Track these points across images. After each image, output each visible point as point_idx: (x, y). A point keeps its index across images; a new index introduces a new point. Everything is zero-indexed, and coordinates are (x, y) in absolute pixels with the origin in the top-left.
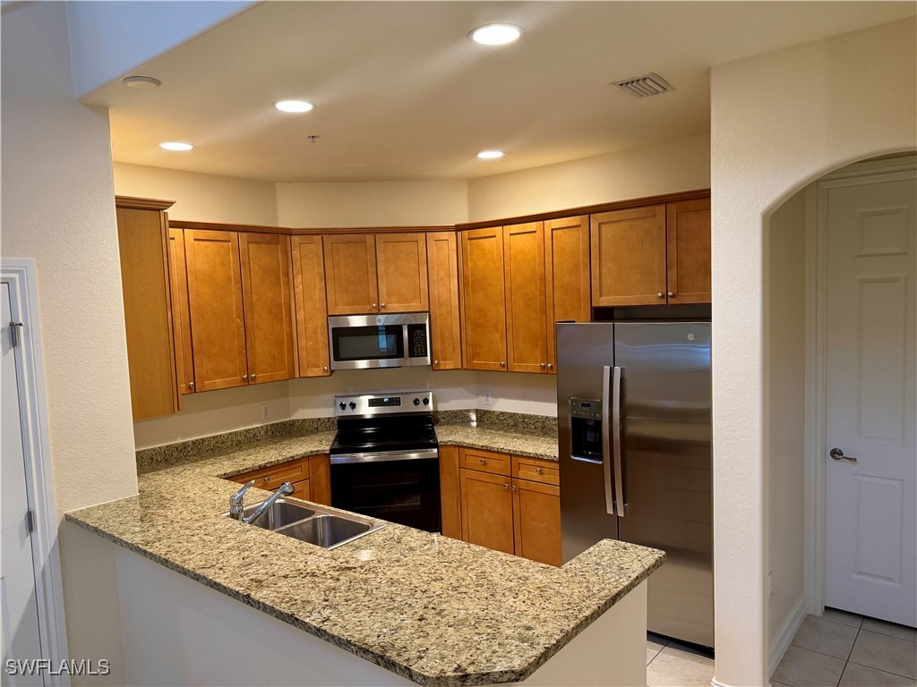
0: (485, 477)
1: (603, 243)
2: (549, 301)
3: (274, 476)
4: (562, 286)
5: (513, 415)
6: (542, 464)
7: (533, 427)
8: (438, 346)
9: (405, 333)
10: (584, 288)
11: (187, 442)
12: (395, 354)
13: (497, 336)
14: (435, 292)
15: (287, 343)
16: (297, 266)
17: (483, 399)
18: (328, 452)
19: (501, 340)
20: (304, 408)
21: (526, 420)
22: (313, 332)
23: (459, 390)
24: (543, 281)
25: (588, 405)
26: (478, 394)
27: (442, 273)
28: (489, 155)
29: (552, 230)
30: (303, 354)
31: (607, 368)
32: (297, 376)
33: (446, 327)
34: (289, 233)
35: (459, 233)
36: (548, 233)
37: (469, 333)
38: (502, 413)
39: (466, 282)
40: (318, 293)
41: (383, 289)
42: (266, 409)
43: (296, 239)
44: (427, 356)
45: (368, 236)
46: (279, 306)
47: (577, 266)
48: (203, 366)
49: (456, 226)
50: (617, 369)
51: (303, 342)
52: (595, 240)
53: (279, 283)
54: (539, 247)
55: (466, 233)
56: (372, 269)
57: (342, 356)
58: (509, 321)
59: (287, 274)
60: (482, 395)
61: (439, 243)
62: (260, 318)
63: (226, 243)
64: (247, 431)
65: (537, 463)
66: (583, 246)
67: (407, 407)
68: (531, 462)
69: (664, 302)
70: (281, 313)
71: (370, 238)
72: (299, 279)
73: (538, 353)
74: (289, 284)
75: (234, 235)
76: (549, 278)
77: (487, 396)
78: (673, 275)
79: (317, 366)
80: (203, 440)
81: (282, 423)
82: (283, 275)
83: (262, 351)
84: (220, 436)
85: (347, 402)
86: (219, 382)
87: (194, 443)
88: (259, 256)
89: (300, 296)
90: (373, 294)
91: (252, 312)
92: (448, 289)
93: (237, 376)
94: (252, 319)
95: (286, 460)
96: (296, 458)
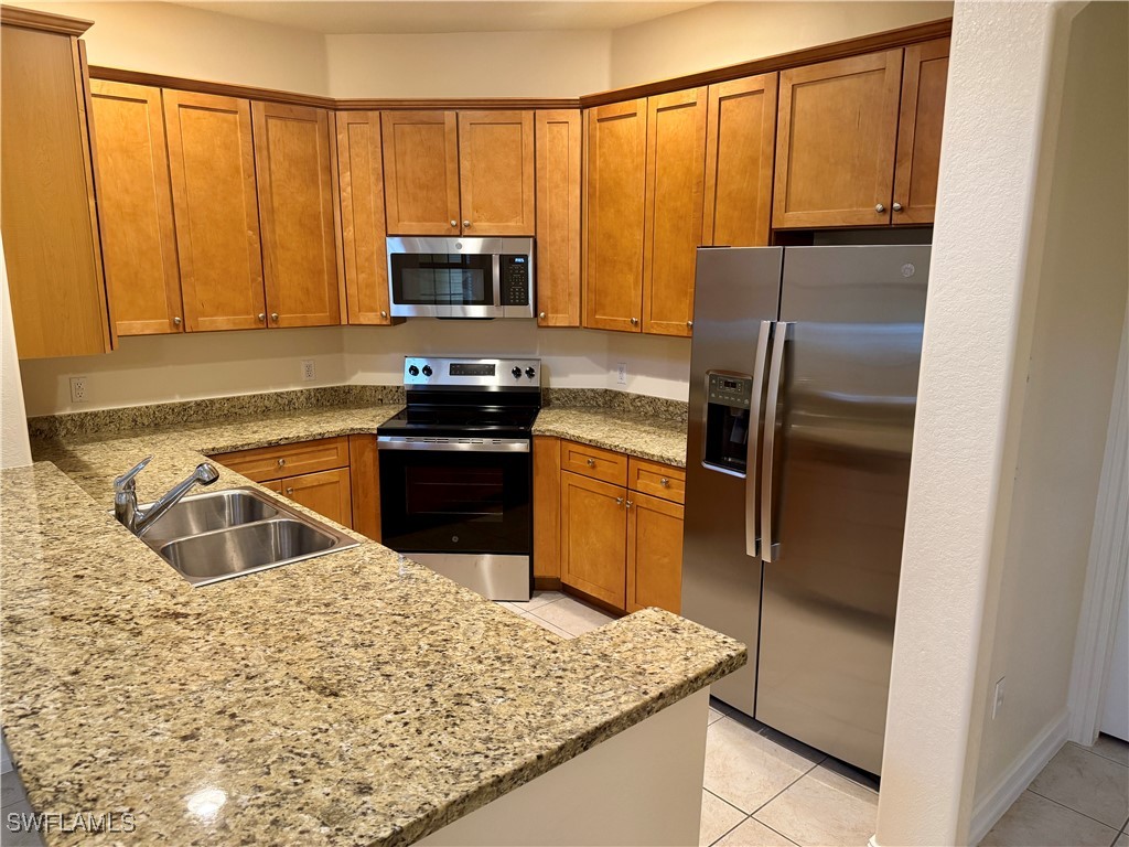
0: (592, 485)
1: (796, 119)
2: (708, 220)
3: (294, 458)
4: (730, 194)
5: (653, 401)
6: (670, 472)
7: (679, 419)
8: (545, 290)
9: (497, 269)
10: (762, 195)
11: (189, 403)
12: (482, 298)
13: (631, 278)
14: (546, 205)
16: (344, 158)
17: (615, 374)
18: (375, 432)
19: (636, 283)
20: (364, 370)
21: (671, 409)
22: (367, 260)
23: (582, 360)
24: (703, 185)
25: (734, 385)
26: (609, 367)
29: (721, 99)
30: (353, 290)
31: (766, 324)
32: (344, 322)
33: (562, 263)
34: (333, 106)
35: (586, 111)
36: (714, 105)
37: (592, 271)
38: (639, 397)
39: (594, 193)
40: (374, 201)
41: (467, 198)
42: (308, 367)
43: (343, 116)
44: (527, 304)
45: (446, 112)
46: (316, 217)
47: (754, 161)
48: (196, 294)
49: (582, 99)
50: (781, 327)
51: (352, 274)
52: (784, 115)
53: (315, 181)
54: (698, 131)
55: (595, 110)
56: (451, 166)
57: (406, 297)
58: (648, 255)
60: (615, 370)
61: (555, 128)
62: (285, 232)
63: (231, 116)
64: (277, 395)
65: (663, 470)
67: (502, 379)
68: (655, 468)
69: (885, 220)
70: (319, 227)
71: (449, 116)
72: (346, 178)
73: (686, 306)
74: (332, 185)
75: (243, 103)
76: (711, 182)
77: (621, 370)
78: (904, 173)
79: (372, 310)
80: (212, 401)
81: (332, 388)
82: (325, 169)
83: (288, 281)
84: (238, 398)
85: (419, 365)
86: (221, 321)
87: (198, 404)
88: (284, 138)
89: (347, 203)
90: (453, 206)
91: (273, 222)
92: (564, 204)
93: (248, 313)
94: (274, 231)
95: (310, 438)
96: (326, 436)
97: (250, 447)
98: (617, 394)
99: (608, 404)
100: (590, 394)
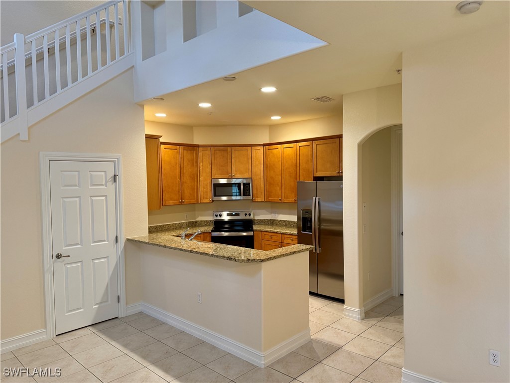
0: (271, 243)
1: (318, 152)
2: (298, 174)
4: (303, 168)
5: (285, 221)
6: (293, 237)
8: (255, 192)
9: (242, 187)
10: (311, 169)
12: (238, 194)
13: (278, 188)
14: (254, 170)
15: (196, 189)
16: (201, 159)
17: (273, 215)
18: (211, 232)
19: (280, 189)
20: (201, 216)
22: (206, 185)
23: (264, 211)
24: (296, 166)
25: (308, 212)
26: (271, 213)
27: (257, 163)
28: (276, 118)
29: (299, 146)
30: (202, 194)
31: (314, 198)
32: (199, 202)
33: (259, 185)
34: (198, 146)
35: (265, 147)
36: (298, 148)
37: (267, 187)
38: (281, 220)
39: (267, 167)
40: (208, 170)
41: (234, 168)
42: (186, 215)
43: (201, 149)
44: (250, 195)
45: (228, 147)
46: (194, 174)
47: (308, 161)
48: (166, 196)
49: (263, 144)
50: (317, 198)
51: (202, 189)
52: (315, 151)
53: (194, 165)
54: (294, 153)
55: (267, 147)
56: (229, 161)
57: (217, 195)
58: (283, 182)
59: (197, 162)
60: (273, 213)
61: (256, 151)
62: (187, 179)
63: (175, 150)
64: (179, 223)
65: (291, 236)
66: (310, 153)
67: (242, 217)
68: (289, 236)
69: (339, 175)
70: (194, 177)
71: (229, 149)
72: (201, 164)
73: (293, 195)
74: (198, 166)
75: (178, 147)
76: (298, 165)
77: (275, 213)
79: (207, 198)
81: (192, 221)
82: (195, 163)
83: (187, 191)
85: (218, 214)
86: (171, 202)
87: (160, 226)
88: (187, 155)
89: (201, 171)
90: (230, 171)
91: (184, 177)
92: (259, 169)
93: (177, 200)
94: (184, 179)
98: (274, 220)
99: (272, 222)
100: (266, 221)
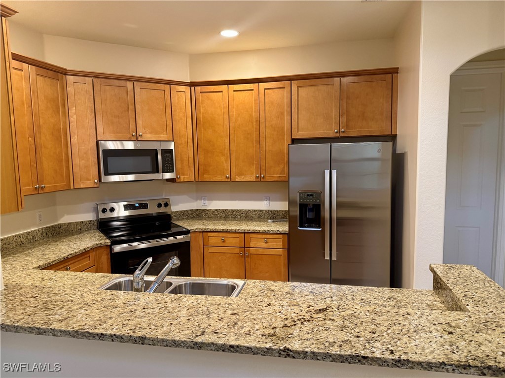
0: (224, 250)
1: (300, 99)
2: (262, 135)
4: (272, 126)
5: (224, 211)
6: (268, 236)
7: (239, 217)
8: (179, 166)
10: (287, 126)
13: (223, 159)
14: (176, 127)
15: (65, 161)
17: (199, 202)
18: (110, 244)
19: (226, 161)
20: (69, 213)
21: (234, 213)
22: (85, 153)
23: (185, 197)
24: (258, 122)
25: (311, 195)
26: (197, 199)
27: (181, 115)
28: (229, 33)
29: (265, 89)
30: (76, 170)
31: (327, 171)
32: (72, 187)
34: (65, 72)
35: (193, 88)
36: (262, 91)
37: (201, 156)
38: (216, 210)
40: (89, 122)
41: (139, 122)
42: (40, 215)
43: (70, 78)
44: (173, 171)
45: (128, 82)
46: (59, 131)
47: (282, 113)
49: (191, 83)
50: (334, 172)
51: (76, 161)
52: (294, 97)
53: (58, 112)
54: (255, 100)
55: (198, 88)
56: (131, 107)
57: (110, 172)
58: (232, 148)
59: (64, 105)
60: (201, 199)
61: (179, 93)
62: (46, 139)
63: (19, 72)
64: (28, 234)
65: (264, 236)
66: (286, 101)
68: (259, 236)
70: (60, 136)
71: (129, 85)
72: (73, 111)
74: (66, 114)
75: (25, 66)
76: (262, 120)
77: (204, 200)
78: (344, 119)
79: (88, 180)
81: (53, 226)
82: (61, 104)
83: (48, 166)
85: (108, 207)
88: (45, 87)
89: (74, 125)
90: (132, 126)
91: (40, 133)
92: (184, 126)
93: (29, 186)
94: (40, 138)
95: (81, 252)
96: (87, 250)
97: (56, 262)
98: (204, 210)
99: (198, 215)
100: (190, 212)
